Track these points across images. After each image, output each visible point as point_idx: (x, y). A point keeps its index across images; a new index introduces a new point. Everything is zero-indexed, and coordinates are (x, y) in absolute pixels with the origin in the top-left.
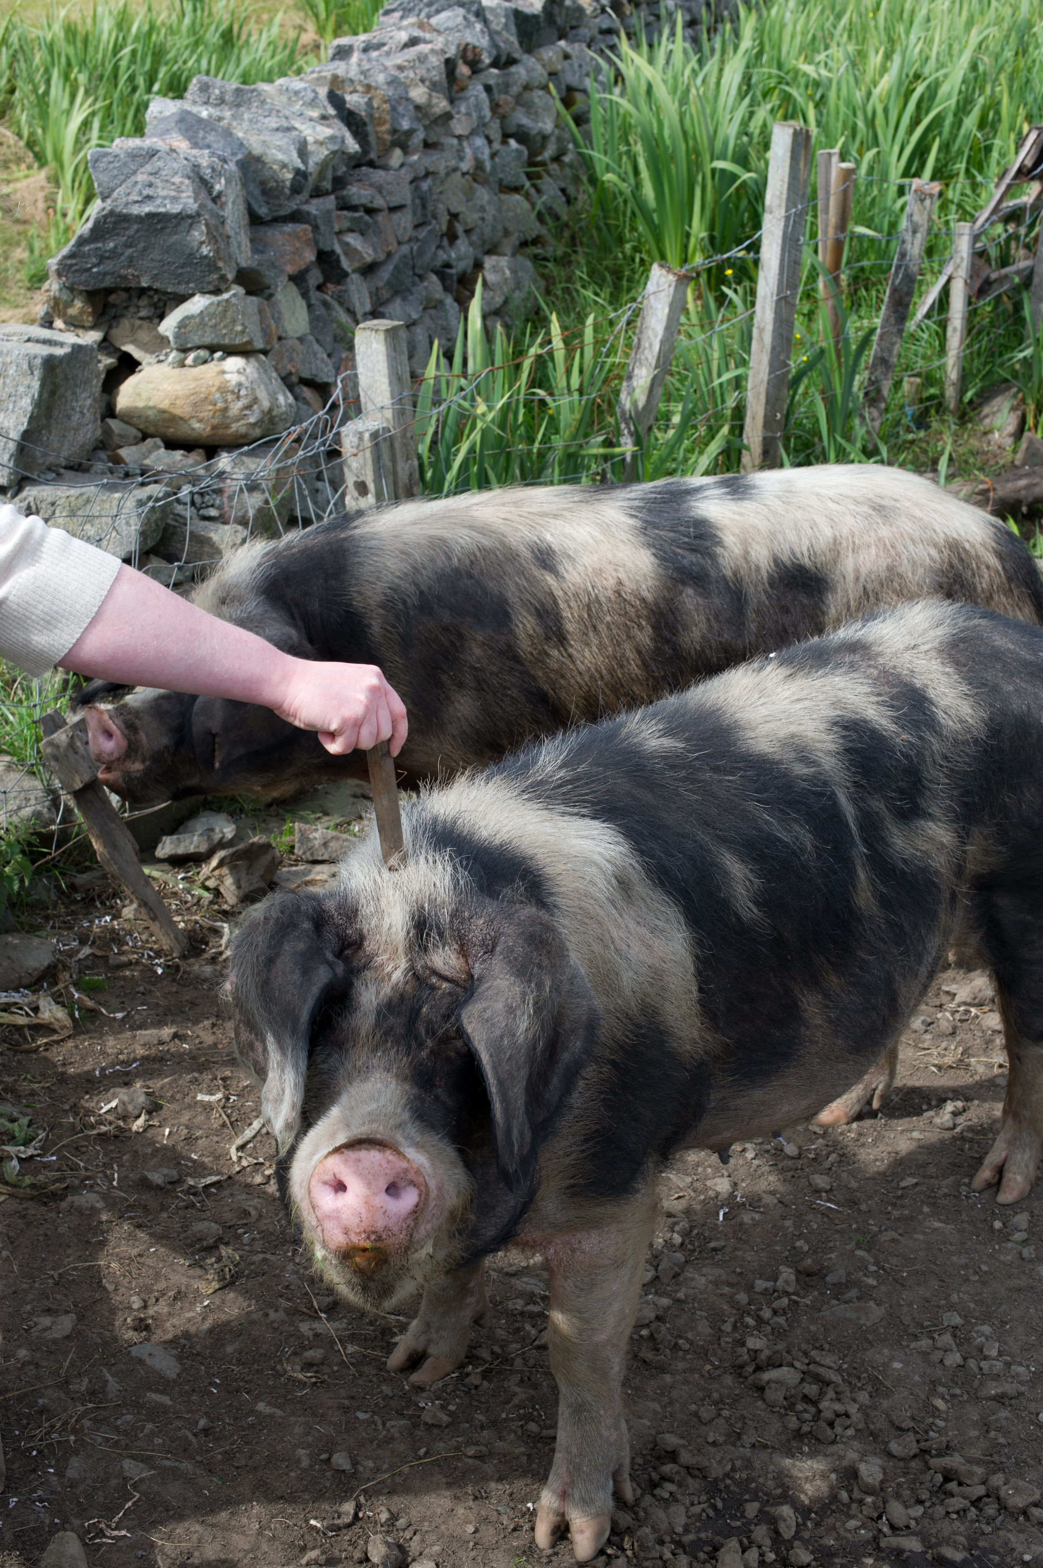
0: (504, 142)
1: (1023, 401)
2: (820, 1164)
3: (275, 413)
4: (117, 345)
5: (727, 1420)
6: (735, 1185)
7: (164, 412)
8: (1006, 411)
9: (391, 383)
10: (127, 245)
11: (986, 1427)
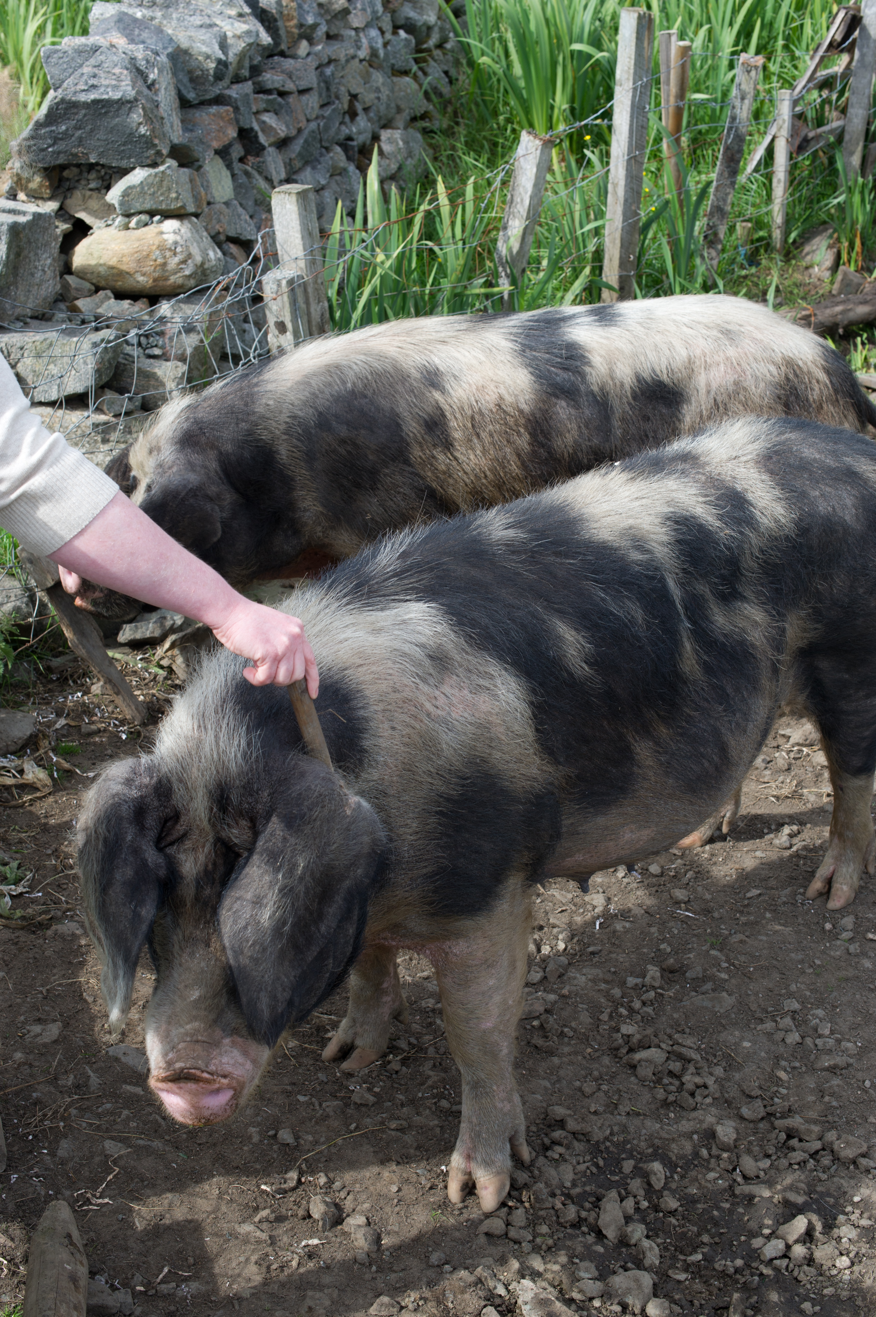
0: (395, 33)
1: (838, 240)
2: (679, 880)
3: (206, 266)
4: (72, 213)
5: (606, 1093)
6: (609, 900)
7: (112, 268)
8: (824, 248)
9: (303, 238)
10: (77, 128)
11: (822, 1093)
